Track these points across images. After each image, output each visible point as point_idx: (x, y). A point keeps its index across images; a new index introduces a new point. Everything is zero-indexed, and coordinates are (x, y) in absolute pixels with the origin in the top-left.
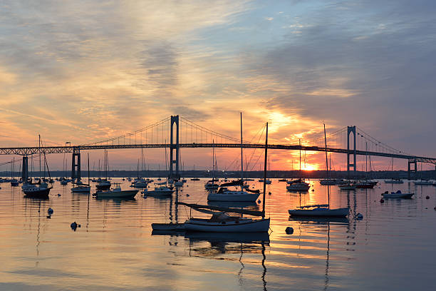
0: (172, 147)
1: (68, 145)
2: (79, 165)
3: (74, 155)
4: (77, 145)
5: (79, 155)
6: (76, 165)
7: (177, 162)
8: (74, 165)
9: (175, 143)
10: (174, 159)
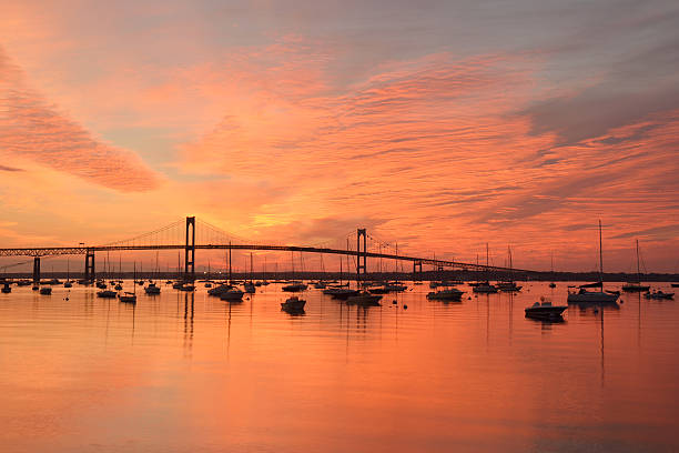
0: (188, 248)
1: (82, 246)
2: (93, 267)
3: (88, 256)
4: (91, 246)
5: (93, 256)
6: (91, 266)
7: (193, 263)
8: (87, 267)
9: (190, 244)
10: (190, 260)
